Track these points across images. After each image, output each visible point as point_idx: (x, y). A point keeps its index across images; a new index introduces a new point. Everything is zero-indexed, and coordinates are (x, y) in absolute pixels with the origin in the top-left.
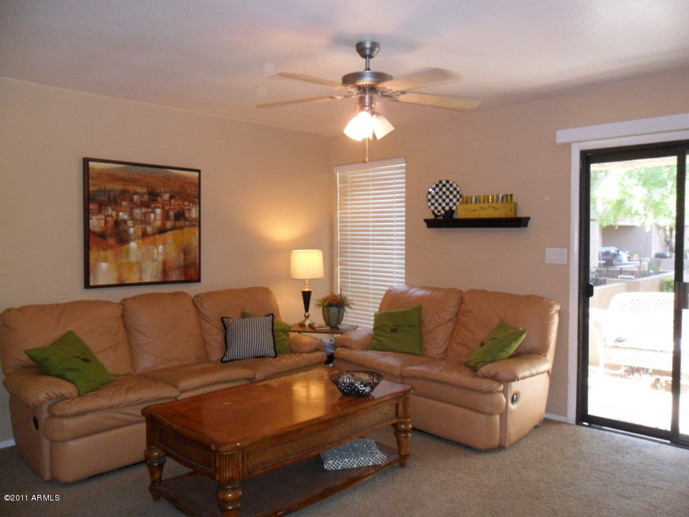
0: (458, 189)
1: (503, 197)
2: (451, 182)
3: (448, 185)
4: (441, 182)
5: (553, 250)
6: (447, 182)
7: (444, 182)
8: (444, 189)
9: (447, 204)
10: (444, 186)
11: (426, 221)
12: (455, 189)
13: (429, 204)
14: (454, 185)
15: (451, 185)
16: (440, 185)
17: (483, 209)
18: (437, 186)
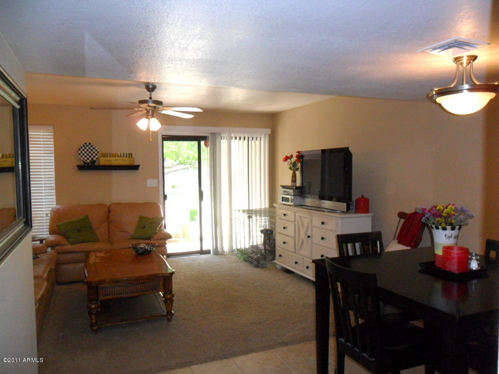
0: (96, 148)
1: (127, 154)
2: (92, 144)
3: (90, 146)
4: (86, 144)
5: (151, 180)
6: (90, 144)
7: (88, 144)
8: (87, 148)
9: (90, 157)
10: (88, 146)
11: (78, 166)
12: (94, 148)
13: (80, 156)
14: (94, 146)
15: (92, 146)
16: (85, 145)
17: (116, 160)
18: (84, 146)
